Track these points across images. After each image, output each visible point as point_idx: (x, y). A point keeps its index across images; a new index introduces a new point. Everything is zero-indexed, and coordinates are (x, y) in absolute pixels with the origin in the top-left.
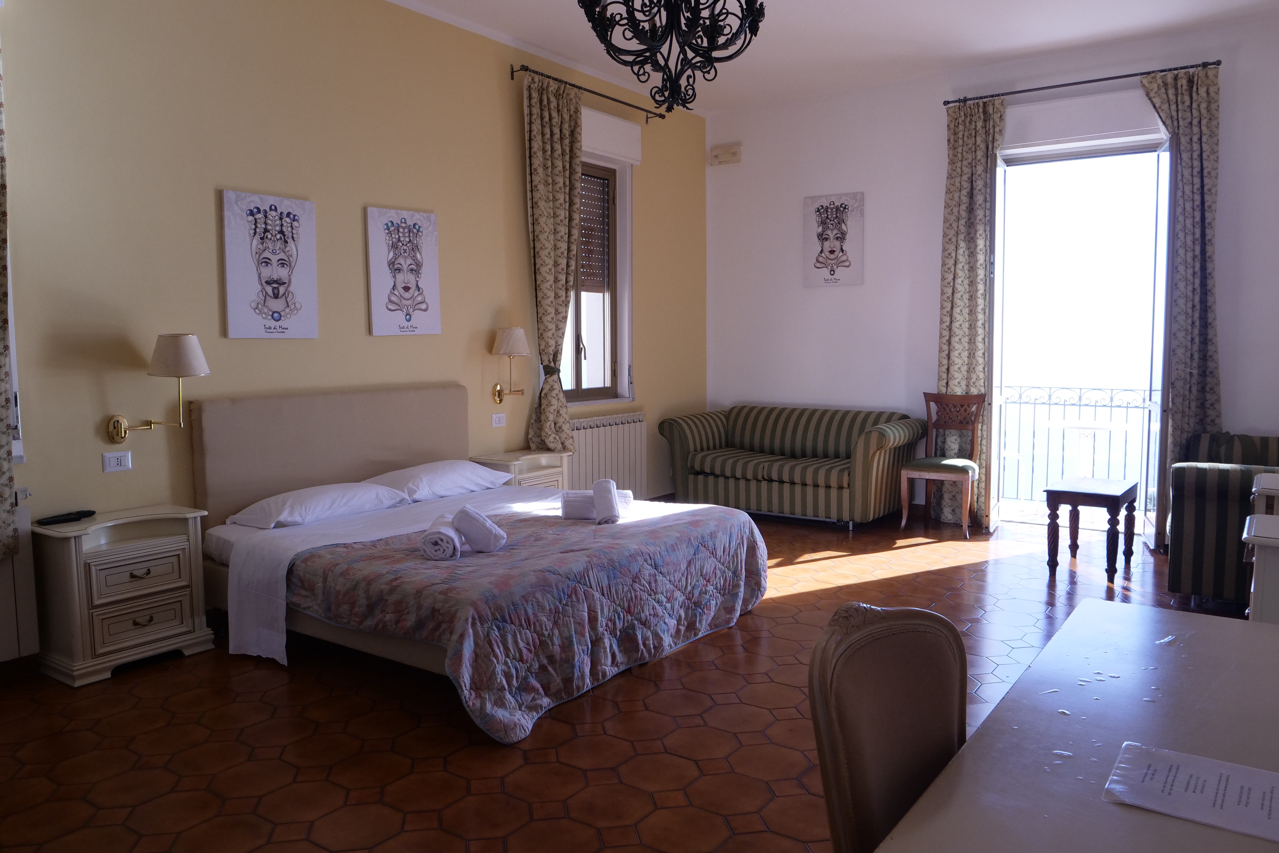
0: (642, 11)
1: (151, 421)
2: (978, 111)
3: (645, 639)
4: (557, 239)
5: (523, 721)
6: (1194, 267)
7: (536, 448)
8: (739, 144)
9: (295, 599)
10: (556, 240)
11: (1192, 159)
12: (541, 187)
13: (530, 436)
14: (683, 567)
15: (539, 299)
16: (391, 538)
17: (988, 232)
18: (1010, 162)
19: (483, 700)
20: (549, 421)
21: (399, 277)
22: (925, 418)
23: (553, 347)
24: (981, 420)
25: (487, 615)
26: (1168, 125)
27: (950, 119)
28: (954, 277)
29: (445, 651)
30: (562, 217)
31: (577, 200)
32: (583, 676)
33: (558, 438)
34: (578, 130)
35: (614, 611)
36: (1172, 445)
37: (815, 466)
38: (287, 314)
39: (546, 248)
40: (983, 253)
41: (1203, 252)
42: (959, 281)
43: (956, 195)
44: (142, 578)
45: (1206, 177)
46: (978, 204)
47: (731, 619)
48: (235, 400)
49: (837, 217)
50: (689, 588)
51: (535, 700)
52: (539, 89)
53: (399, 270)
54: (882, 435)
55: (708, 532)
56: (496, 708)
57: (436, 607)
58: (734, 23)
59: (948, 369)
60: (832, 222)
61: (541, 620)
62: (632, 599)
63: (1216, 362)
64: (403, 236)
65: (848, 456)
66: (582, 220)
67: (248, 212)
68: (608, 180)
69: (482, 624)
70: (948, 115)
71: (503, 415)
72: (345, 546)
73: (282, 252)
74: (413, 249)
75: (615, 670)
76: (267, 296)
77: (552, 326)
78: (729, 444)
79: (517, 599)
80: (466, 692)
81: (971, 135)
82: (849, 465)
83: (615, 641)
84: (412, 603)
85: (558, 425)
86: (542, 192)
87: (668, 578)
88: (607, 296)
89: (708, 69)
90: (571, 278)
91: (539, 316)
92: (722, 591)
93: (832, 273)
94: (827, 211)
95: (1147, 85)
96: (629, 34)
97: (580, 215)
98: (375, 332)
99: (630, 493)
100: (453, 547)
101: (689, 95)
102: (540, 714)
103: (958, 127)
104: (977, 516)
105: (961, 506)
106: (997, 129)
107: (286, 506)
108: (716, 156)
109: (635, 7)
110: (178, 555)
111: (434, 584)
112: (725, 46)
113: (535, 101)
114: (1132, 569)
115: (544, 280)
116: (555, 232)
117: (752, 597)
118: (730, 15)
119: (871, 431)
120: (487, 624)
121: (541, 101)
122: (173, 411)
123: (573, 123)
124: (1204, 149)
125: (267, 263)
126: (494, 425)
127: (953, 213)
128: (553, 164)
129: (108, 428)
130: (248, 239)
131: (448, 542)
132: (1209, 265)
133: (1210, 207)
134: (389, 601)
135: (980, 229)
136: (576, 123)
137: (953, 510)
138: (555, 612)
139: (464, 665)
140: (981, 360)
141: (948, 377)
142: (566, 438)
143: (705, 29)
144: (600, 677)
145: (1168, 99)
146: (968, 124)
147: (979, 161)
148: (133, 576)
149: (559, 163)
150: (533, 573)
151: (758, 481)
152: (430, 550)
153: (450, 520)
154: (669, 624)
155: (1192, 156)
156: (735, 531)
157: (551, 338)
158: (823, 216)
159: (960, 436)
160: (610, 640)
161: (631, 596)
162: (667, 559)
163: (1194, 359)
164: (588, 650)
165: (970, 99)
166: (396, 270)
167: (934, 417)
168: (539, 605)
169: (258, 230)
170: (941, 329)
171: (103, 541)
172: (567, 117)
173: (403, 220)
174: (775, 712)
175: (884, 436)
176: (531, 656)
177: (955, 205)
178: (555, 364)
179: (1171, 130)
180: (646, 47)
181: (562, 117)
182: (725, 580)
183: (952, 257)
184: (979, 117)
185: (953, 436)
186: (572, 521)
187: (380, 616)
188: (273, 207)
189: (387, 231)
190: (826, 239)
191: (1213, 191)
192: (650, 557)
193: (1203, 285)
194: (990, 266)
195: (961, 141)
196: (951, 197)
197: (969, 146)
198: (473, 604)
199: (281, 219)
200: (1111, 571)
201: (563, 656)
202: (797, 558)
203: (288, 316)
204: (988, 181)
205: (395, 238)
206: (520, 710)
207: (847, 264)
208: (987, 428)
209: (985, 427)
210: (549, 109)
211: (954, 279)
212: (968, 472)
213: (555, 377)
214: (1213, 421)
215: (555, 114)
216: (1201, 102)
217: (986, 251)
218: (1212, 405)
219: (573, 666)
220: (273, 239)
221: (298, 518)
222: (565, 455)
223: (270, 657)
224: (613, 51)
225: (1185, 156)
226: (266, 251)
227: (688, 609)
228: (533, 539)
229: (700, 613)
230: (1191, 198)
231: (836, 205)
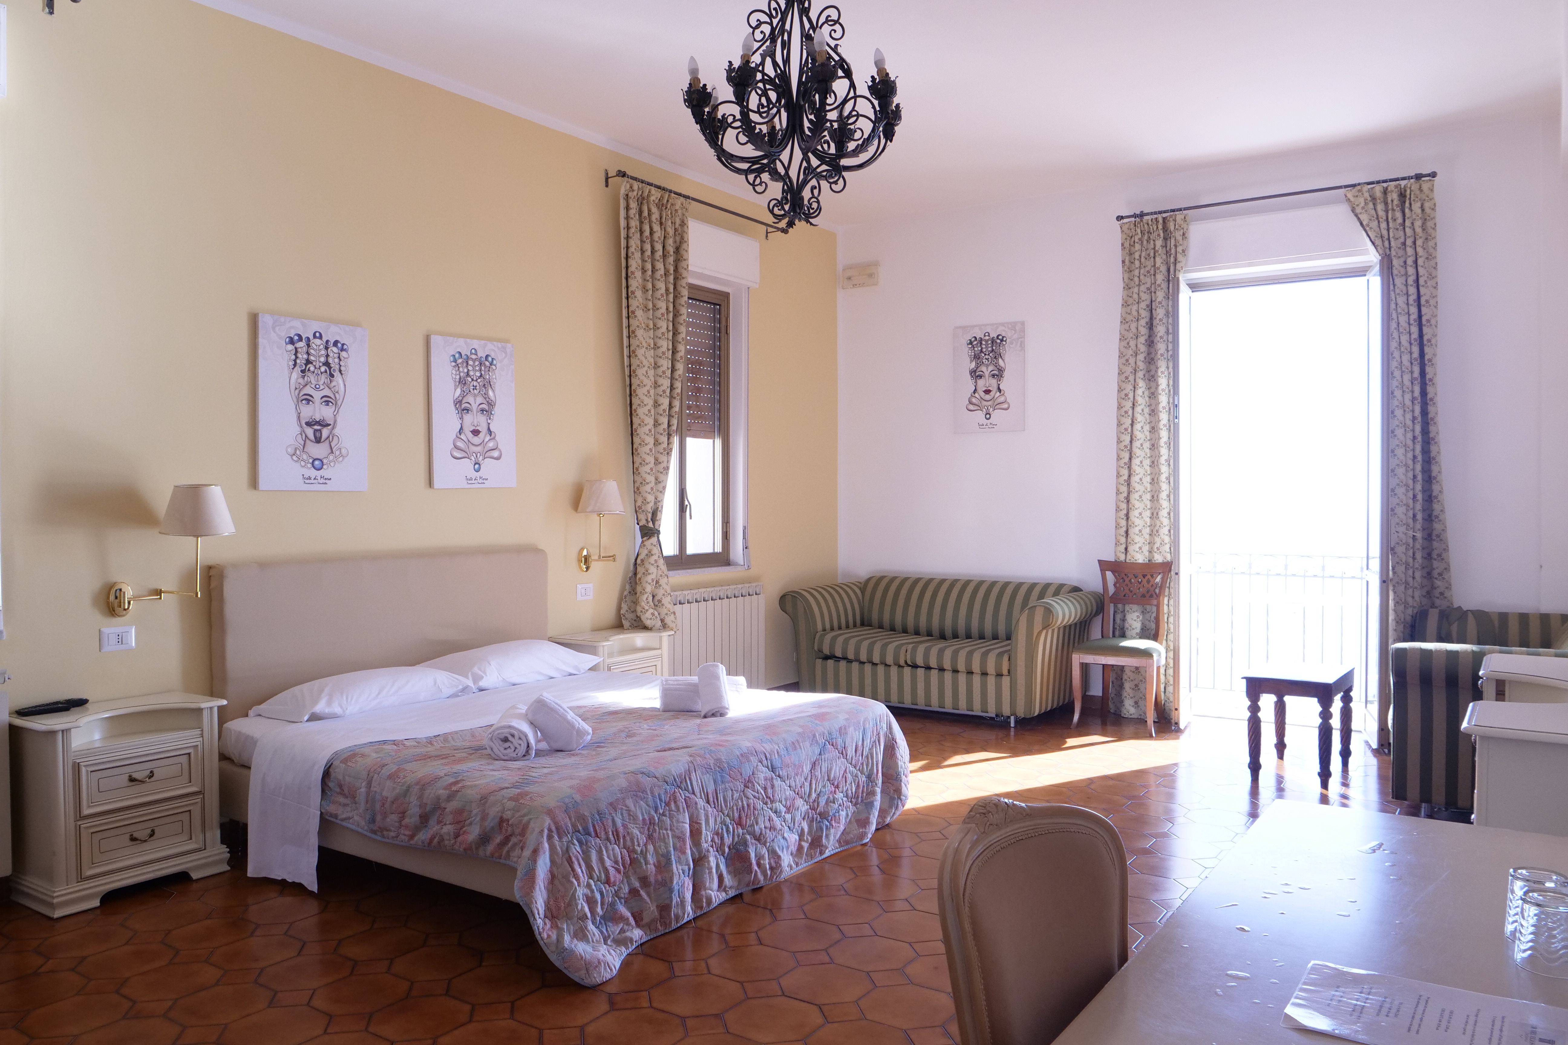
0: (758, 112)
1: (161, 590)
2: (1157, 228)
3: (759, 858)
4: (658, 375)
5: (609, 958)
6: (1413, 411)
7: (630, 626)
8: (876, 264)
9: (332, 808)
10: (656, 375)
11: (1406, 285)
12: (639, 313)
13: (622, 612)
14: (807, 769)
15: (635, 446)
16: (450, 733)
17: (1171, 370)
18: (1195, 287)
19: (560, 931)
20: (646, 593)
21: (468, 418)
22: (1101, 591)
23: (652, 504)
24: (1167, 593)
25: (567, 826)
26: (1378, 246)
27: (1125, 236)
28: (1133, 422)
29: (514, 870)
30: (664, 349)
31: (682, 329)
32: (683, 903)
33: (656, 613)
34: (684, 246)
35: (721, 823)
36: (1394, 623)
37: (967, 649)
38: (331, 462)
39: (645, 386)
40: (1166, 394)
41: (1424, 393)
42: (1138, 427)
43: (1133, 326)
44: (142, 782)
45: (1424, 306)
46: (1158, 336)
47: (865, 834)
48: (264, 565)
49: (993, 350)
50: (814, 796)
51: (624, 932)
52: (638, 199)
53: (467, 410)
54: (1049, 611)
55: (837, 727)
56: (575, 941)
57: (505, 816)
58: (866, 126)
59: (1127, 532)
60: (987, 357)
61: (632, 833)
62: (743, 807)
63: (1443, 524)
64: (473, 370)
65: (1008, 638)
66: (688, 352)
67: (287, 340)
68: (719, 305)
69: (560, 838)
70: (1122, 231)
71: (591, 585)
72: (394, 743)
73: (327, 388)
74: (484, 385)
75: (723, 896)
76: (307, 441)
77: (651, 479)
78: (865, 623)
79: (603, 806)
80: (539, 921)
81: (1149, 255)
82: (1009, 648)
83: (723, 860)
84: (475, 812)
85: (657, 598)
86: (641, 319)
87: (787, 782)
88: (718, 442)
89: (836, 178)
90: (675, 422)
91: (636, 466)
92: (854, 799)
93: (988, 416)
94: (981, 343)
95: (1352, 199)
96: (743, 139)
97: (686, 347)
98: (437, 483)
99: (742, 680)
100: (526, 745)
101: (813, 209)
102: (630, 950)
103: (1134, 246)
104: (1165, 709)
105: (1144, 698)
106: (1180, 249)
107: (323, 695)
108: (849, 278)
109: (750, 107)
110: (189, 754)
111: (503, 789)
112: (855, 153)
113: (633, 212)
114: (1350, 773)
115: (642, 424)
116: (656, 366)
117: (891, 807)
118: (860, 118)
119: (1035, 607)
120: (566, 838)
121: (640, 212)
122: (188, 578)
123: (678, 239)
124: (1421, 273)
125: (308, 401)
126: (579, 598)
127: (1130, 347)
128: (653, 286)
129: (108, 598)
130: (286, 372)
131: (520, 738)
132: (1431, 409)
133: (1429, 341)
134: (447, 810)
135: (1162, 365)
136: (682, 238)
137: (1136, 703)
138: (650, 823)
139: (537, 888)
140: (1166, 522)
141: (1127, 541)
142: (667, 614)
143: (833, 133)
144: (704, 904)
145: (1377, 215)
146: (1145, 242)
147: (1159, 286)
148: (132, 780)
149: (661, 286)
150: (622, 776)
151: (900, 666)
152: (498, 748)
153: (524, 711)
154: (788, 838)
155: (1406, 281)
156: (870, 726)
157: (649, 493)
158: (976, 349)
159: (1143, 612)
160: (717, 859)
161: (743, 804)
162: (787, 760)
163: (1417, 520)
164: (689, 870)
165: (1148, 214)
166: (463, 410)
167: (1111, 590)
168: (629, 815)
169: (298, 361)
170: (1118, 483)
171: (97, 736)
172: (671, 231)
173: (473, 351)
174: (916, 946)
175: (1051, 611)
176: (619, 877)
177: (1132, 338)
178: (654, 524)
179: (1381, 252)
180: (763, 153)
181: (665, 231)
182: (858, 787)
183: (1129, 399)
184: (1159, 235)
185: (1134, 612)
186: (672, 713)
187: (435, 829)
188: (318, 335)
189: (454, 364)
190: (981, 377)
191: (1433, 322)
192: (766, 757)
193: (1425, 432)
194: (1174, 409)
195: (1137, 263)
196: (1128, 328)
197: (1147, 269)
198: (550, 812)
199: (327, 348)
200: (1325, 775)
201: (659, 877)
202: (945, 759)
203: (332, 464)
204: (1170, 309)
205: (463, 372)
206: (605, 943)
207: (1005, 406)
208: (1175, 602)
209: (1171, 602)
210: (650, 222)
211: (1132, 425)
212: (1152, 656)
213: (654, 540)
214: (1442, 594)
215: (656, 228)
216: (1415, 219)
217: (1169, 391)
218: (1440, 574)
219: (671, 890)
220: (316, 372)
221: (336, 709)
222: (665, 634)
223: (297, 881)
224: (725, 158)
225: (1399, 281)
226: (308, 386)
227: (812, 821)
228: (623, 735)
229: (827, 826)
230: (1408, 330)
231: (992, 336)
